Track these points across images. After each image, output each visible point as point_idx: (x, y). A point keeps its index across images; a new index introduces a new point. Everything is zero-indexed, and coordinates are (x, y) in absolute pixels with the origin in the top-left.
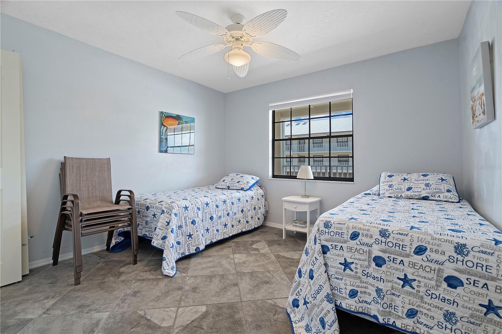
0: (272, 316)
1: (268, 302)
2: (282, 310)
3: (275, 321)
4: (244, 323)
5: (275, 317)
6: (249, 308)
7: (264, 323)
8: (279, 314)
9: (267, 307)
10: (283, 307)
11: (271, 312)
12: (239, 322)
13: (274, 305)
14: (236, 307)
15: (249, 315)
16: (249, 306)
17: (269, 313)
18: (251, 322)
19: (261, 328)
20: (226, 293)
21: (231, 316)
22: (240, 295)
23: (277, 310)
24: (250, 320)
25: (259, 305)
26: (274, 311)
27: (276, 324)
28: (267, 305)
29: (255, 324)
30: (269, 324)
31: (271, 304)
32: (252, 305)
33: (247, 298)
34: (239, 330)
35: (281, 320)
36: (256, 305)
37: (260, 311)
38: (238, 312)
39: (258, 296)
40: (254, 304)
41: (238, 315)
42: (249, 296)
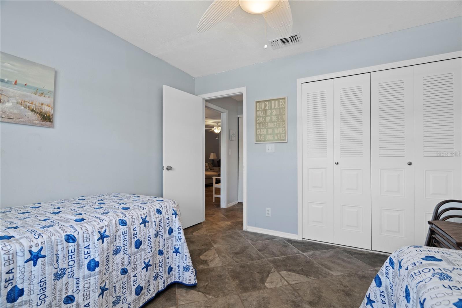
0: (209, 284)
1: (212, 296)
2: (200, 290)
3: (207, 281)
4: (230, 278)
5: (207, 284)
6: (229, 289)
7: (216, 279)
8: (203, 286)
9: (214, 291)
10: (199, 293)
11: (210, 287)
12: (235, 278)
13: (207, 293)
14: (241, 289)
15: (228, 283)
16: (229, 291)
17: (211, 286)
18: (225, 279)
19: (218, 276)
20: (258, 303)
21: (242, 281)
22: (242, 302)
23: (205, 289)
24: (227, 280)
25: (221, 292)
26: (207, 288)
27: (207, 279)
28: (213, 293)
29: (223, 278)
30: (212, 278)
31: (209, 294)
32: (227, 292)
33: (234, 298)
34: (233, 273)
35: (202, 281)
36: (224, 292)
37: (220, 287)
38: (238, 285)
39: (222, 302)
40: (226, 293)
41: (236, 282)
42: (232, 301)
